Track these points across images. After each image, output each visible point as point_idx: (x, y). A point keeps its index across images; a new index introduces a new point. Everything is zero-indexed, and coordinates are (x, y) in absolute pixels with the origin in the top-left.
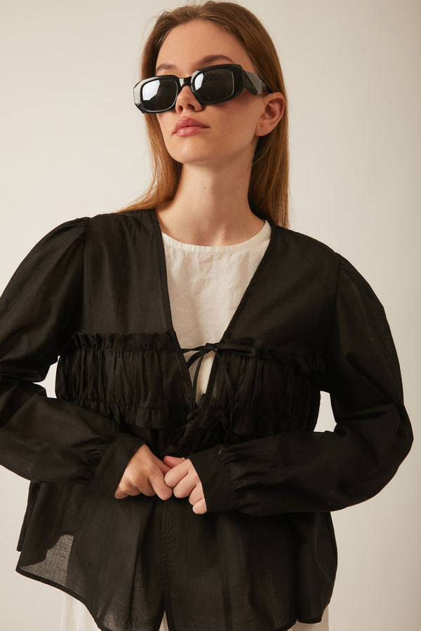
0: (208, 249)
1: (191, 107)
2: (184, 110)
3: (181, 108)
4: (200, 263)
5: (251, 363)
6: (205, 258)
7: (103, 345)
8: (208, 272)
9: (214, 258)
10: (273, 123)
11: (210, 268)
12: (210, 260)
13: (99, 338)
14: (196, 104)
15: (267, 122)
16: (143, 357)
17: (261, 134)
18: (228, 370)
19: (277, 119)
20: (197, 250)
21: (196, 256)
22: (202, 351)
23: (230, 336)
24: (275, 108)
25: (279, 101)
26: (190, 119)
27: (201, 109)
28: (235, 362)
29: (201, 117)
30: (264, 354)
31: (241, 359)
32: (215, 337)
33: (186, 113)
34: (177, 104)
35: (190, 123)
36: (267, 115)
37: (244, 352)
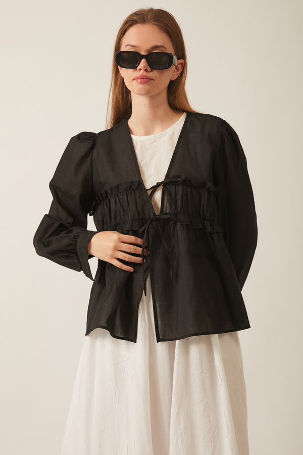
0: (152, 136)
1: (146, 70)
2: (142, 71)
3: (140, 69)
4: (150, 145)
5: (180, 188)
6: (152, 141)
8: (155, 147)
9: (157, 140)
10: (177, 74)
11: (156, 145)
12: (155, 141)
14: (149, 69)
15: (175, 73)
17: (173, 79)
19: (179, 72)
20: (147, 138)
21: (147, 141)
22: (154, 189)
23: (169, 176)
24: (180, 67)
25: (182, 64)
26: (145, 76)
27: (151, 71)
28: (172, 189)
29: (151, 75)
30: (186, 183)
31: (176, 187)
32: (161, 178)
33: (143, 72)
34: (139, 68)
35: (145, 78)
36: (176, 70)
37: (176, 182)
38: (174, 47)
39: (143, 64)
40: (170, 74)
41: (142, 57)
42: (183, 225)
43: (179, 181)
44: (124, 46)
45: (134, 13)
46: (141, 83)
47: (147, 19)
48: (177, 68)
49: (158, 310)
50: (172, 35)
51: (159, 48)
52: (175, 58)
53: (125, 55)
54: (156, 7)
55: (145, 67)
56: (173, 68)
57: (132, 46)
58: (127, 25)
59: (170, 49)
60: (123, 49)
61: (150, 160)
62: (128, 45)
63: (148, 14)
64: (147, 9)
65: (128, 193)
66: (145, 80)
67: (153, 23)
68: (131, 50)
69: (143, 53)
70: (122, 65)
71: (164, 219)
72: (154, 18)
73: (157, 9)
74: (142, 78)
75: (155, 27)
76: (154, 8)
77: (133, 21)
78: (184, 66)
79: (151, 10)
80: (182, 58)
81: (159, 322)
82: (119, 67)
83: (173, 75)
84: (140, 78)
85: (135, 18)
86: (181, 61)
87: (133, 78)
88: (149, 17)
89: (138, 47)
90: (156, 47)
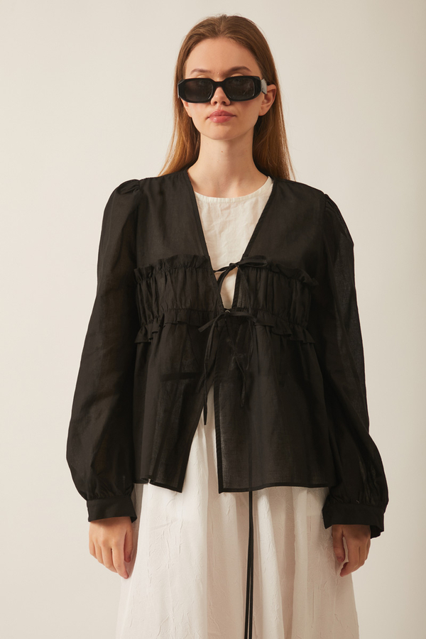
0: (227, 199)
1: (224, 103)
2: (218, 105)
3: (216, 103)
4: (221, 211)
5: (264, 274)
6: (225, 207)
7: (154, 272)
8: (228, 216)
9: (232, 206)
10: (268, 106)
11: (230, 213)
12: (229, 208)
13: (152, 268)
14: (227, 101)
15: (265, 105)
16: (185, 272)
17: (262, 114)
18: (248, 280)
19: (271, 103)
20: (219, 201)
21: (218, 205)
22: (226, 271)
23: (247, 256)
24: (271, 95)
25: (273, 91)
26: (223, 112)
27: (231, 104)
28: (252, 273)
29: (230, 109)
30: (272, 268)
31: (257, 271)
32: (237, 258)
33: (220, 107)
34: (213, 100)
35: (223, 114)
36: (265, 101)
37: (259, 264)
38: (260, 67)
39: (218, 94)
40: (258, 107)
41: (216, 85)
42: (265, 326)
43: (263, 264)
44: (190, 73)
45: (200, 24)
46: (219, 122)
47: (219, 31)
48: (266, 97)
49: (222, 446)
50: (256, 50)
51: (240, 71)
52: (263, 83)
53: (191, 84)
54: (230, 13)
55: (222, 98)
56: (262, 96)
57: (202, 71)
58: (192, 41)
59: (255, 71)
60: (188, 76)
61: (220, 232)
62: (194, 71)
63: (220, 24)
64: (218, 16)
65: (187, 270)
66: (224, 118)
67: (229, 35)
68: (200, 77)
69: (217, 79)
70: (190, 99)
71: (237, 317)
72: (229, 28)
73: (232, 15)
74: (219, 114)
75: (232, 40)
76: (228, 15)
77: (199, 34)
78: (277, 94)
79: (224, 18)
80: (273, 83)
81: (224, 463)
82: (184, 102)
83: (262, 108)
84: (216, 116)
85: (202, 30)
86: (272, 87)
87: (205, 116)
88: (222, 28)
89: (210, 72)
90: (235, 70)
